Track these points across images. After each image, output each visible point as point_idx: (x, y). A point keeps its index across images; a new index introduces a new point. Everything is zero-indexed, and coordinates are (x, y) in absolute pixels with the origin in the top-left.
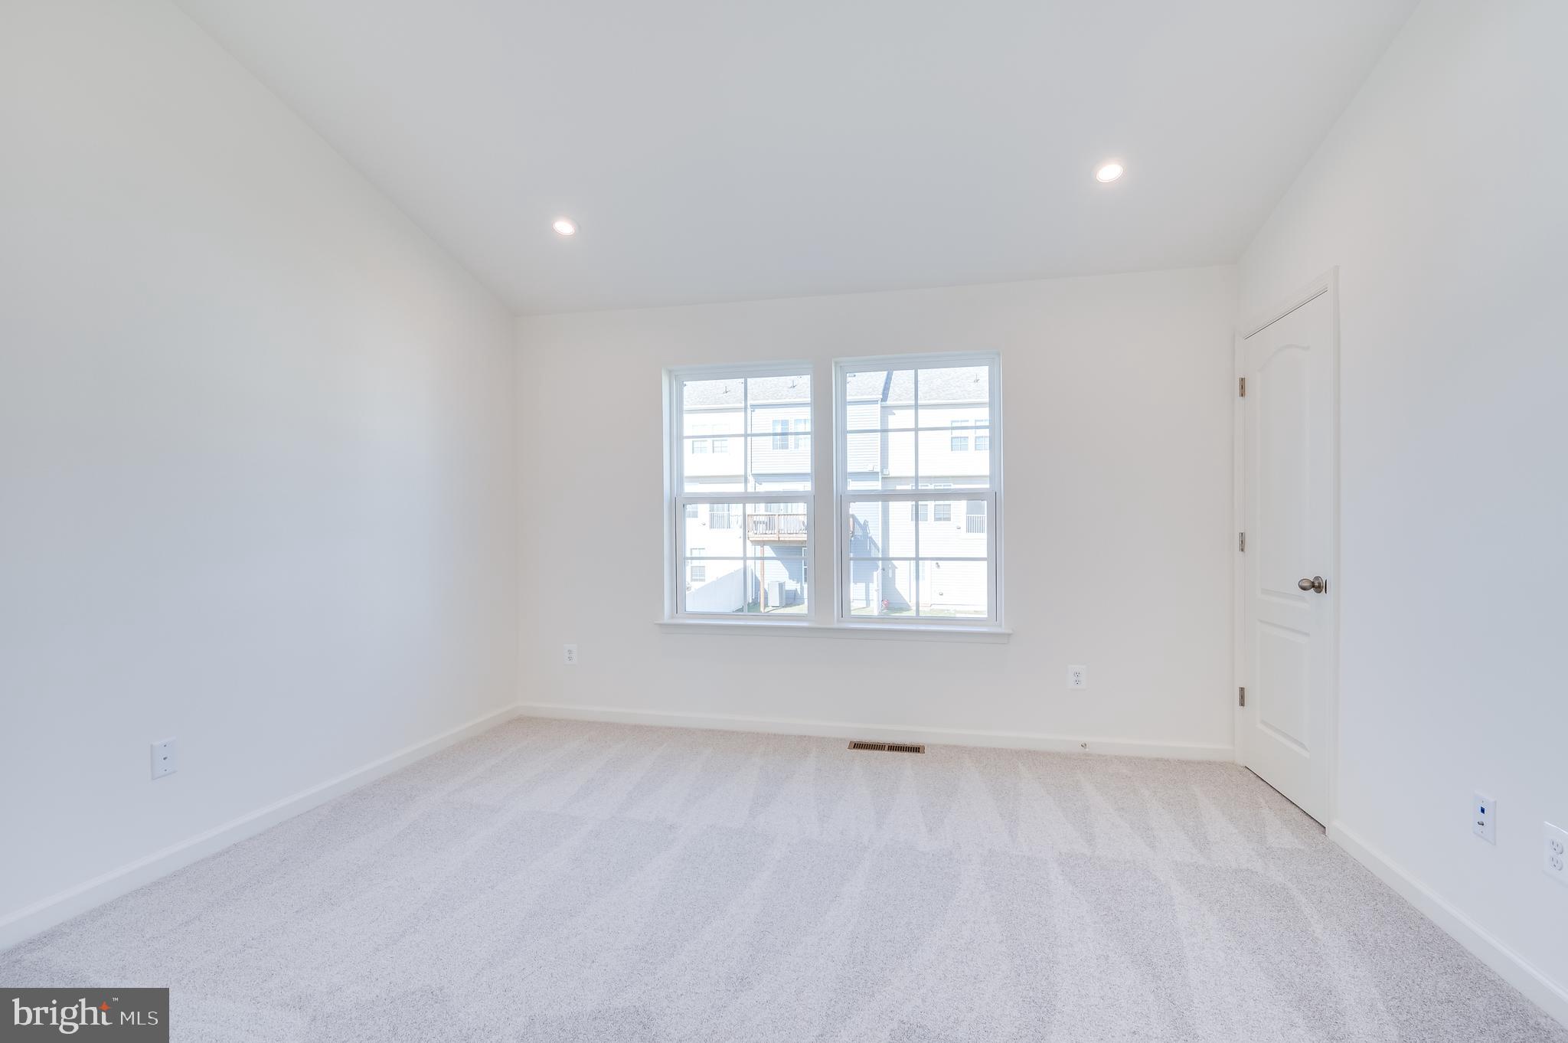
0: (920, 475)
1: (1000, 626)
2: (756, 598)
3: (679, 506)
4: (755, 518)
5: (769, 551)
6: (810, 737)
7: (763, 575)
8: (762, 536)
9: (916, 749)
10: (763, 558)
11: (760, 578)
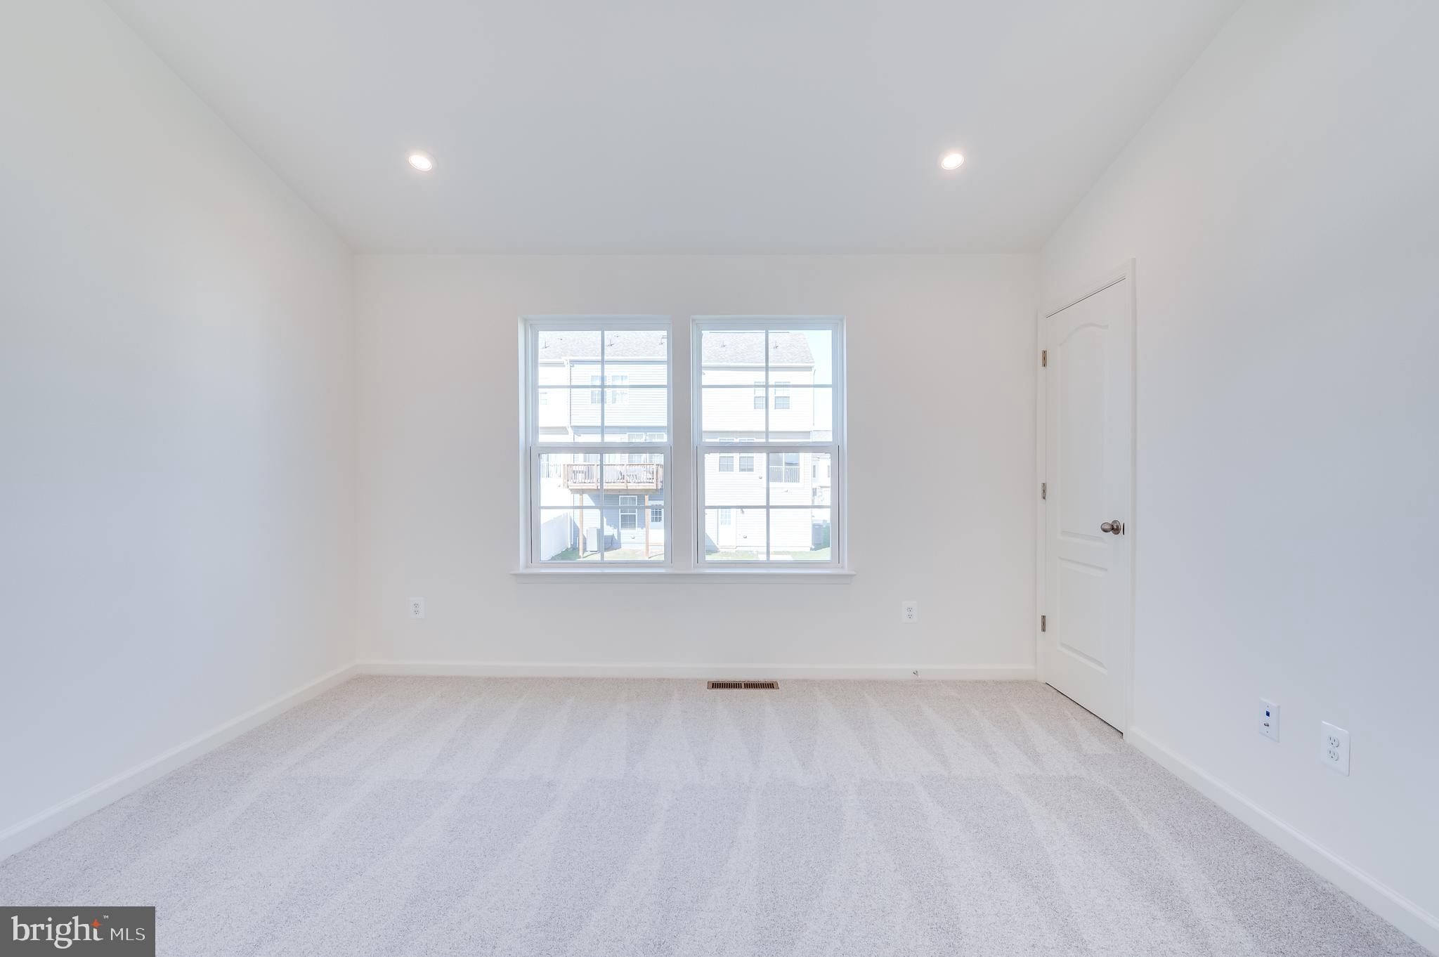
0: (770, 429)
1: (843, 567)
2: (575, 543)
3: (534, 454)
4: (574, 468)
5: (588, 500)
6: (669, 679)
7: (582, 522)
8: (582, 484)
9: (770, 686)
10: (582, 508)
11: (579, 525)
